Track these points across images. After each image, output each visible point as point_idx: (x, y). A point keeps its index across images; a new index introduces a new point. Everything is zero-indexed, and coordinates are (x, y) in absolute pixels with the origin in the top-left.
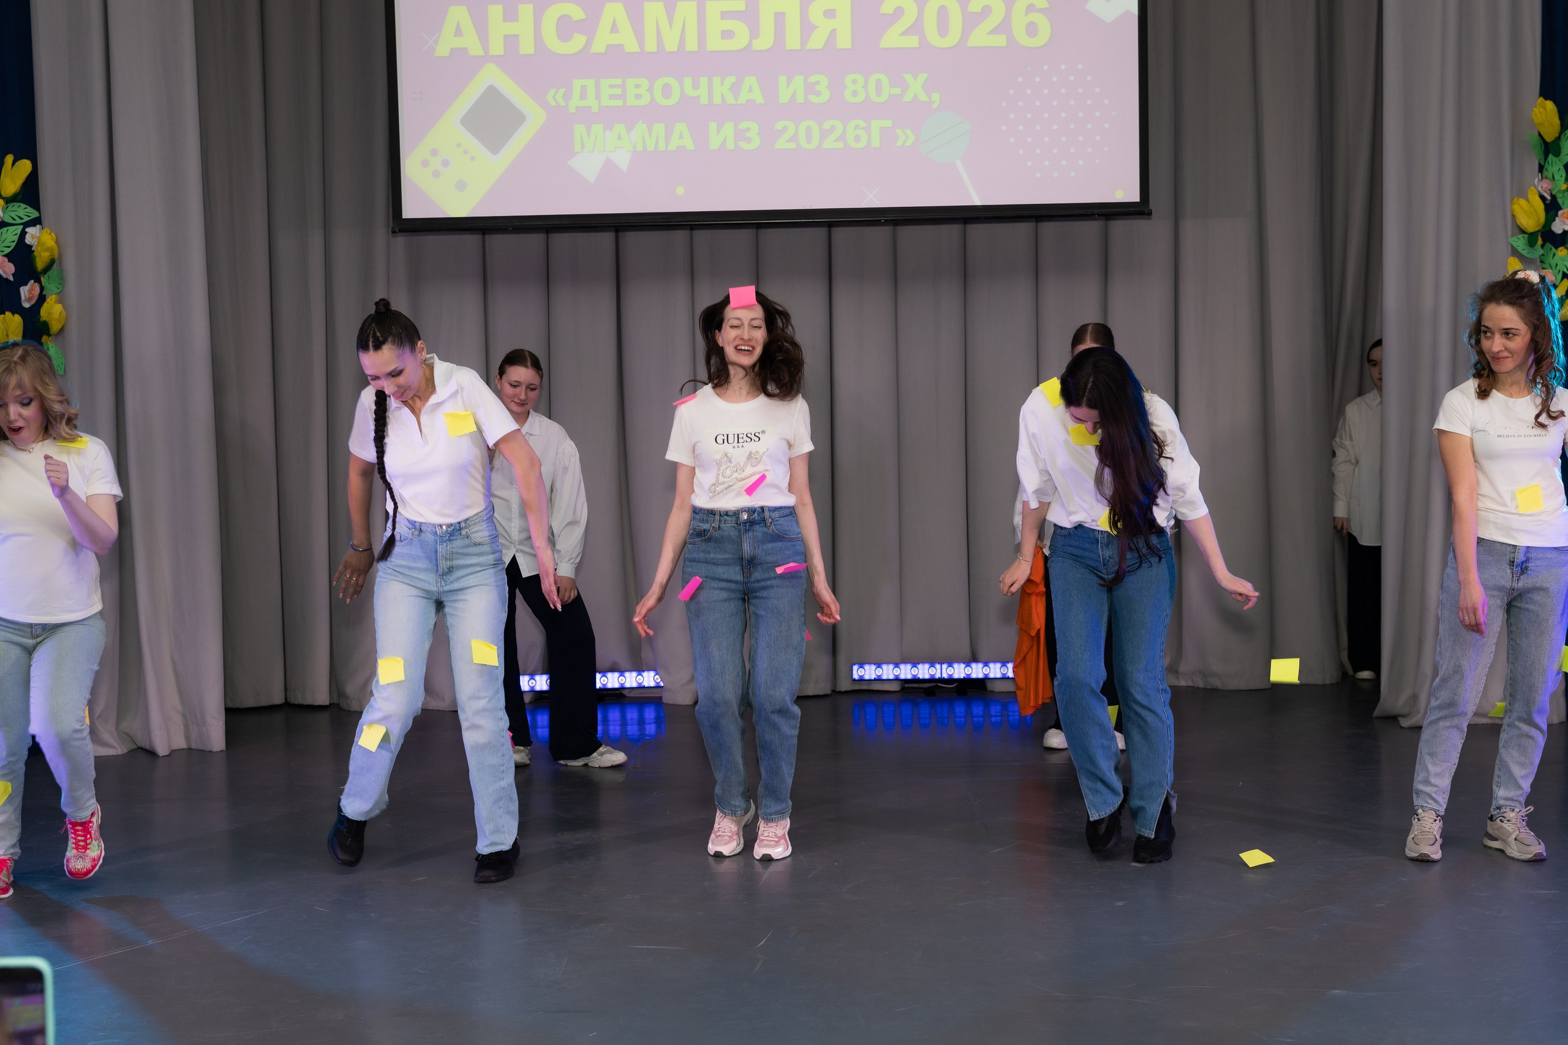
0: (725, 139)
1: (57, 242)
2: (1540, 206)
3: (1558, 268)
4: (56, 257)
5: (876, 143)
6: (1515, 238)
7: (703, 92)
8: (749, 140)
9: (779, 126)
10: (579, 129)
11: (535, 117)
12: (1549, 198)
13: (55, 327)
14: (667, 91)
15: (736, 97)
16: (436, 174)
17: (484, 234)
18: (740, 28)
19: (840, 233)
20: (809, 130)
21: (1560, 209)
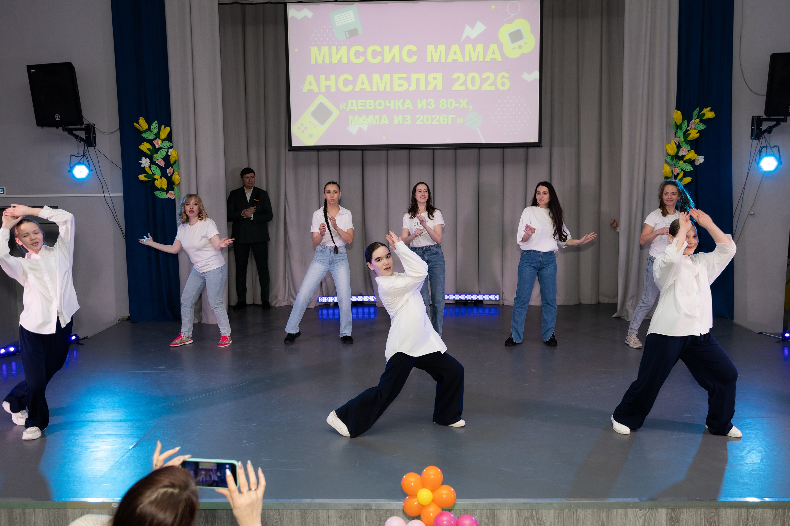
0: (399, 121)
1: (177, 155)
2: (675, 147)
3: (680, 168)
4: (177, 159)
5: (450, 122)
6: (667, 157)
7: (392, 105)
8: (407, 121)
9: (418, 116)
10: (351, 117)
11: (336, 113)
12: (678, 144)
13: (177, 183)
14: (380, 104)
15: (403, 106)
16: (303, 132)
17: (318, 151)
18: (405, 83)
19: (437, 152)
20: (427, 118)
21: (681, 147)
